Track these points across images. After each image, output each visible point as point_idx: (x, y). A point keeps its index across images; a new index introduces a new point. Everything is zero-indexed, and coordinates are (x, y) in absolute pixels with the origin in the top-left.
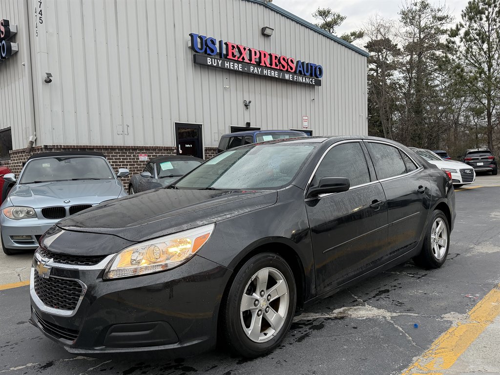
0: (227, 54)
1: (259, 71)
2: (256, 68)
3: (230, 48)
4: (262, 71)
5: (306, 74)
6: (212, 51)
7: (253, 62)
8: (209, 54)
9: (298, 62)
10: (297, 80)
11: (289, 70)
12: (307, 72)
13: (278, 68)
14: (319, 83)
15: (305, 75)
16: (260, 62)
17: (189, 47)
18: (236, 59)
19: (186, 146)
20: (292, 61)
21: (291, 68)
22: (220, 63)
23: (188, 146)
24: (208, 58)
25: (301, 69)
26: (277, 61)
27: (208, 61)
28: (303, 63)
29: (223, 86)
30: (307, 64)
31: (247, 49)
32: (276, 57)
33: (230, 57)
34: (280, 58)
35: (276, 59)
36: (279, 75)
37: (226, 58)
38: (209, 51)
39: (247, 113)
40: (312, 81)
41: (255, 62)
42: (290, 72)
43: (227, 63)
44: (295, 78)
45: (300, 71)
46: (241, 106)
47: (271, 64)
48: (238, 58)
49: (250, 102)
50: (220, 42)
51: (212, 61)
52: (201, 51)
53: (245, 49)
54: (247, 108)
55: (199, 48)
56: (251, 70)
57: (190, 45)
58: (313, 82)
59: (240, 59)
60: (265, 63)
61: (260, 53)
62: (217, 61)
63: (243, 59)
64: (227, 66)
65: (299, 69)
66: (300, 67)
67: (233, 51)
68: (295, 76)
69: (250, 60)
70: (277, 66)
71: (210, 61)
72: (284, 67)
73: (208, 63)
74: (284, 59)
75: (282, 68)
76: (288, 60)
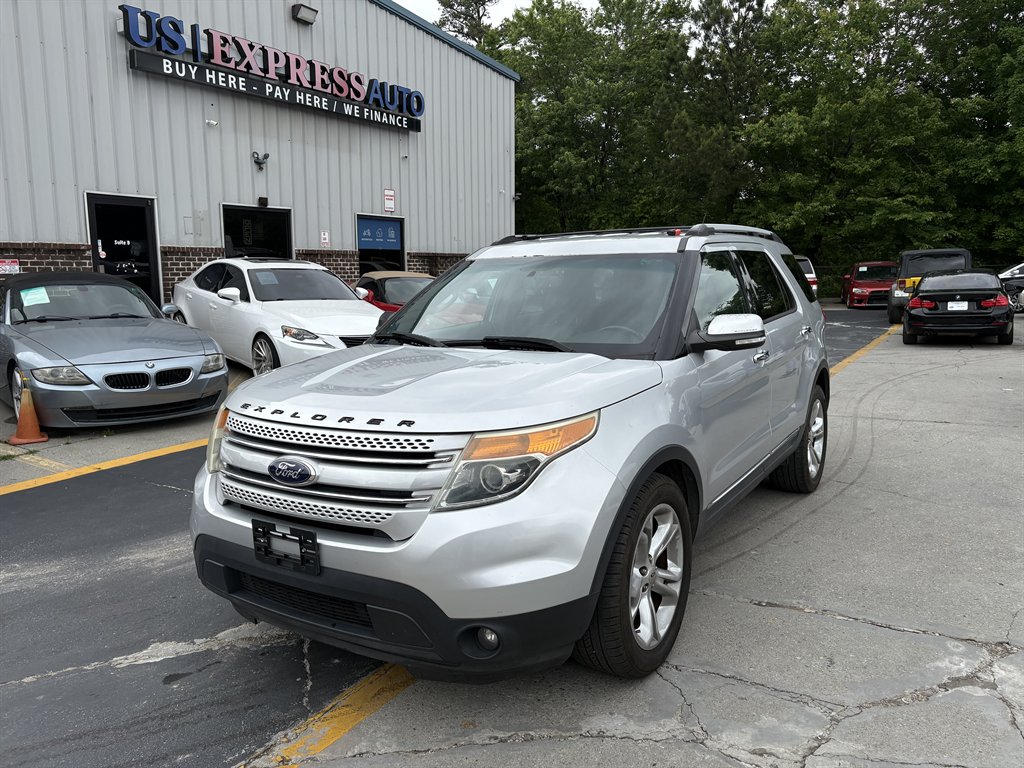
0: (211, 55)
1: (287, 94)
2: (278, 88)
3: (217, 42)
4: (292, 95)
5: (388, 106)
6: (175, 46)
7: (272, 74)
8: (166, 52)
9: (371, 82)
10: (369, 116)
11: (353, 96)
12: (392, 103)
13: (329, 90)
14: (415, 126)
15: (386, 108)
16: (288, 76)
17: (120, 34)
18: (232, 65)
19: (116, 242)
20: (358, 79)
21: (358, 94)
22: (193, 72)
23: (121, 242)
24: (165, 61)
25: (379, 96)
26: (325, 77)
27: (165, 66)
28: (382, 84)
29: (204, 121)
30: (392, 87)
31: (257, 47)
32: (323, 69)
33: (217, 59)
34: (332, 70)
35: (323, 73)
36: (330, 105)
37: (208, 62)
38: (165, 45)
39: (260, 177)
40: (401, 121)
41: (277, 74)
42: (353, 100)
43: (211, 73)
44: (366, 114)
45: (376, 101)
46: (248, 164)
47: (312, 82)
48: (237, 64)
49: (266, 156)
50: (194, 28)
51: (173, 67)
52: (146, 44)
53: (251, 47)
54: (261, 169)
55: (142, 38)
56: (268, 91)
57: (121, 28)
58: (405, 122)
59: (242, 68)
60: (298, 79)
61: (287, 58)
62: (187, 68)
63: (248, 66)
64: (211, 79)
65: (373, 95)
66: (376, 92)
67: (224, 49)
68: (366, 110)
69: (265, 70)
70: (324, 85)
71: (169, 66)
72: (340, 89)
73: (165, 71)
74: (341, 74)
75: (336, 91)
76: (349, 76)
